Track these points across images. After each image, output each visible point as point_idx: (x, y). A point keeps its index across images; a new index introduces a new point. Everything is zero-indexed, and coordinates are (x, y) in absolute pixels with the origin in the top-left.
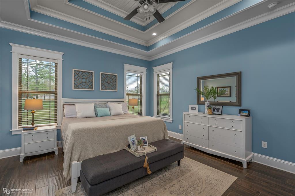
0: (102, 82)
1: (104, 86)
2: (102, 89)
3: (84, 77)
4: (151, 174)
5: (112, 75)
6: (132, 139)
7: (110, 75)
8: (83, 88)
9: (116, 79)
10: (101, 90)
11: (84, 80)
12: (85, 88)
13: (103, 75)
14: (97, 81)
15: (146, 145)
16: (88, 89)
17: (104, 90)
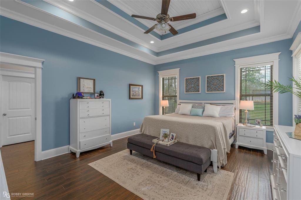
0: (208, 84)
1: (209, 88)
2: (208, 91)
3: (193, 83)
4: (155, 158)
5: (218, 76)
6: (165, 131)
7: (216, 76)
8: (192, 92)
9: (223, 79)
10: (206, 92)
11: (193, 85)
12: (193, 92)
13: (209, 78)
14: (203, 85)
15: (172, 140)
16: (196, 92)
17: (209, 91)
